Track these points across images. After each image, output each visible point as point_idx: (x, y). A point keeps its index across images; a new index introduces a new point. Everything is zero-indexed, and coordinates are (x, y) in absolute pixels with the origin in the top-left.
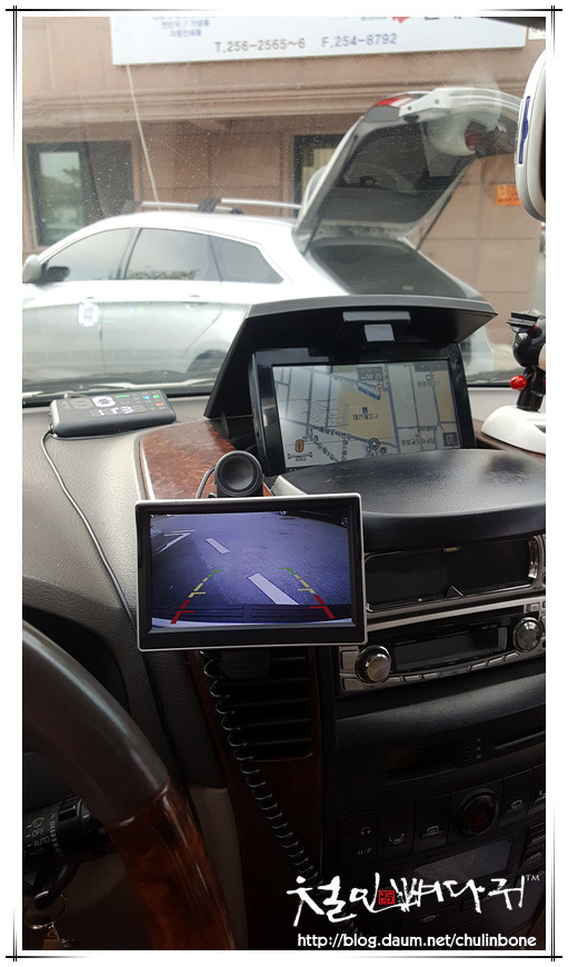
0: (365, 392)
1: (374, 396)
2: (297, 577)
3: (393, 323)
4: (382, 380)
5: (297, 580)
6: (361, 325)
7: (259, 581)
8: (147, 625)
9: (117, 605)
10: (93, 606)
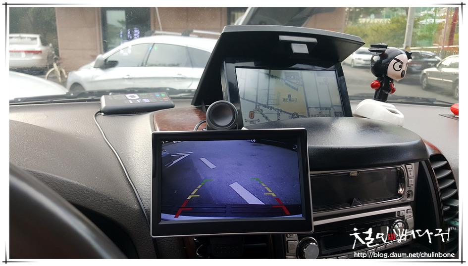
0: (289, 86)
1: (294, 88)
2: (263, 185)
3: (308, 44)
4: (299, 80)
5: (263, 187)
6: (289, 43)
7: (237, 187)
8: (157, 218)
9: (136, 207)
10: (120, 206)
